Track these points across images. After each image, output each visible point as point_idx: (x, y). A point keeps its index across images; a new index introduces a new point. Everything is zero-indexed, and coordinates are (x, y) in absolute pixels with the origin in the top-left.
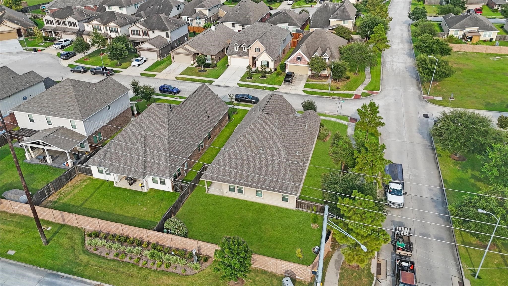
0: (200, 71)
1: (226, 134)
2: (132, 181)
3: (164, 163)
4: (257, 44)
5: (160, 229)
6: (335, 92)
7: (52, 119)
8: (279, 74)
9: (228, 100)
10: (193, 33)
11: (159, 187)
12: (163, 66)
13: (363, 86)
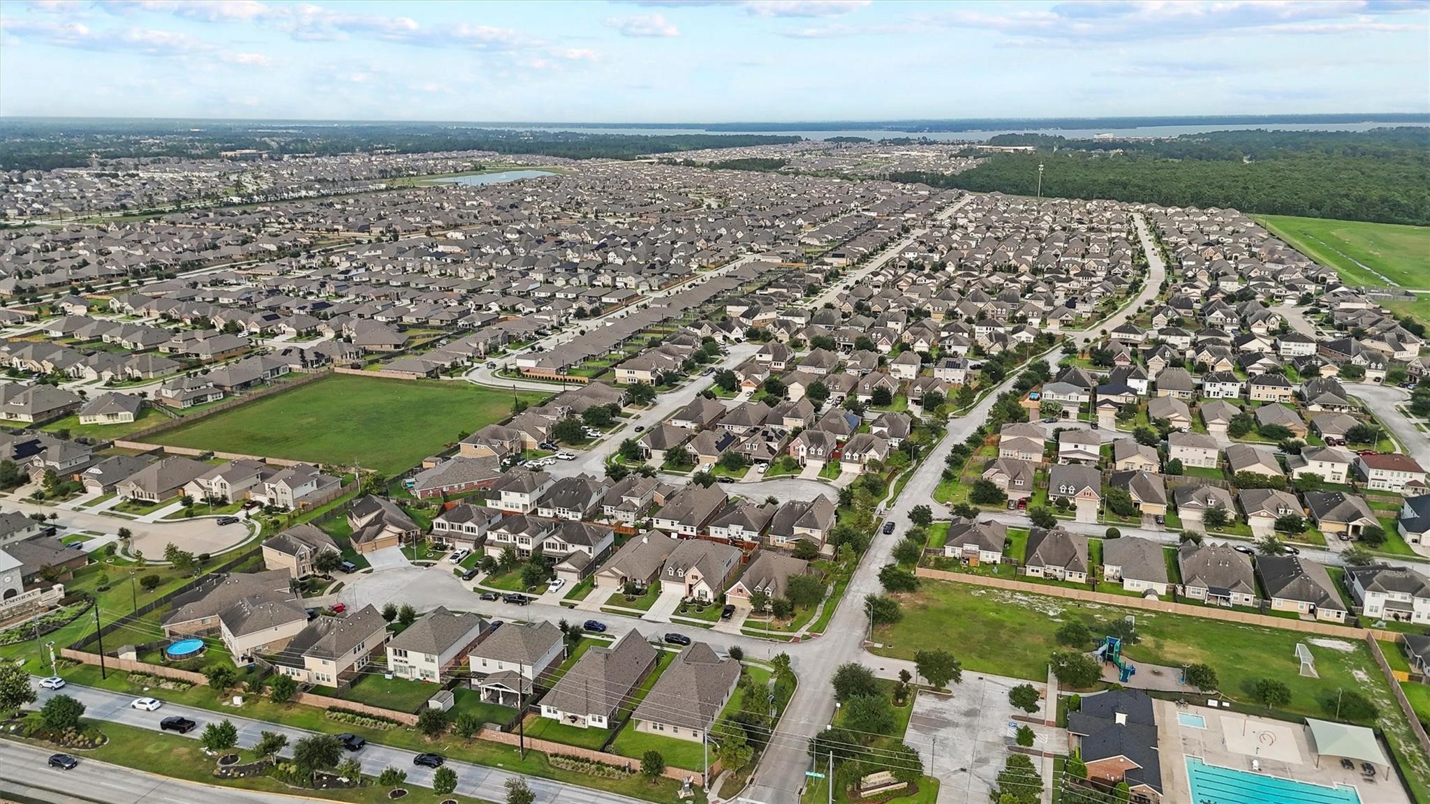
0: (628, 600)
1: (653, 679)
2: (574, 719)
3: (602, 704)
4: (694, 571)
5: (602, 750)
6: (774, 633)
7: (504, 664)
8: (718, 607)
9: (656, 640)
10: (622, 537)
11: (597, 724)
12: (584, 591)
13: (808, 626)
